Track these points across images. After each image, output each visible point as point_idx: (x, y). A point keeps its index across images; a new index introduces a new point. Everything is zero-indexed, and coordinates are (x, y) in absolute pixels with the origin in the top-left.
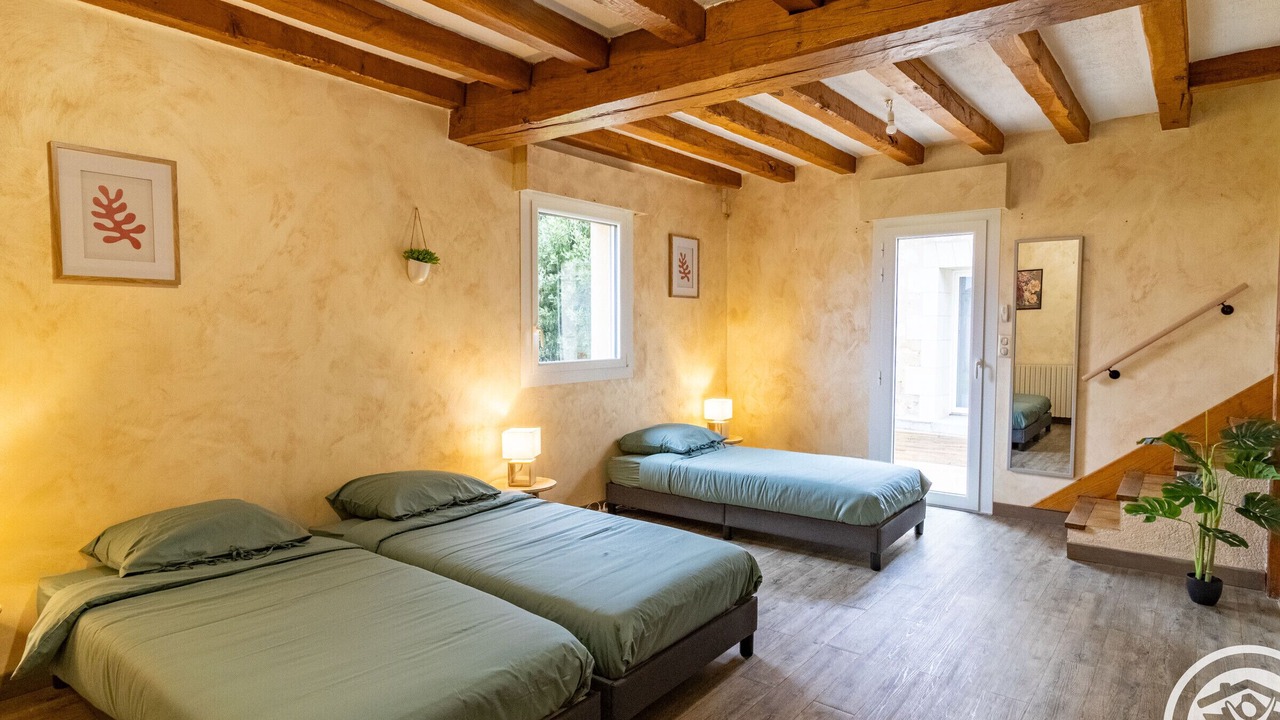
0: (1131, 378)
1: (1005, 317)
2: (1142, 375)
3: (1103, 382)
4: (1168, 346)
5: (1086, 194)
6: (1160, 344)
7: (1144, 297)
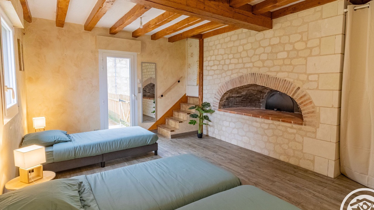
0: (165, 96)
1: (139, 83)
2: (167, 96)
3: (160, 98)
4: (171, 89)
5: (155, 53)
6: (169, 89)
7: (166, 78)
